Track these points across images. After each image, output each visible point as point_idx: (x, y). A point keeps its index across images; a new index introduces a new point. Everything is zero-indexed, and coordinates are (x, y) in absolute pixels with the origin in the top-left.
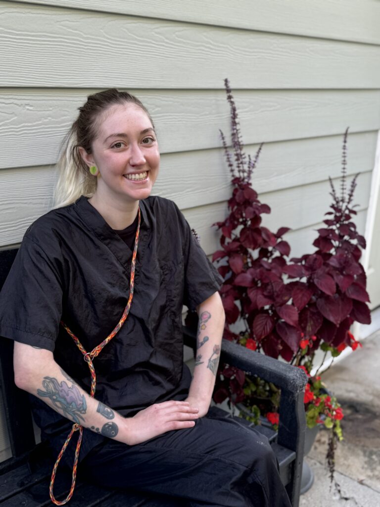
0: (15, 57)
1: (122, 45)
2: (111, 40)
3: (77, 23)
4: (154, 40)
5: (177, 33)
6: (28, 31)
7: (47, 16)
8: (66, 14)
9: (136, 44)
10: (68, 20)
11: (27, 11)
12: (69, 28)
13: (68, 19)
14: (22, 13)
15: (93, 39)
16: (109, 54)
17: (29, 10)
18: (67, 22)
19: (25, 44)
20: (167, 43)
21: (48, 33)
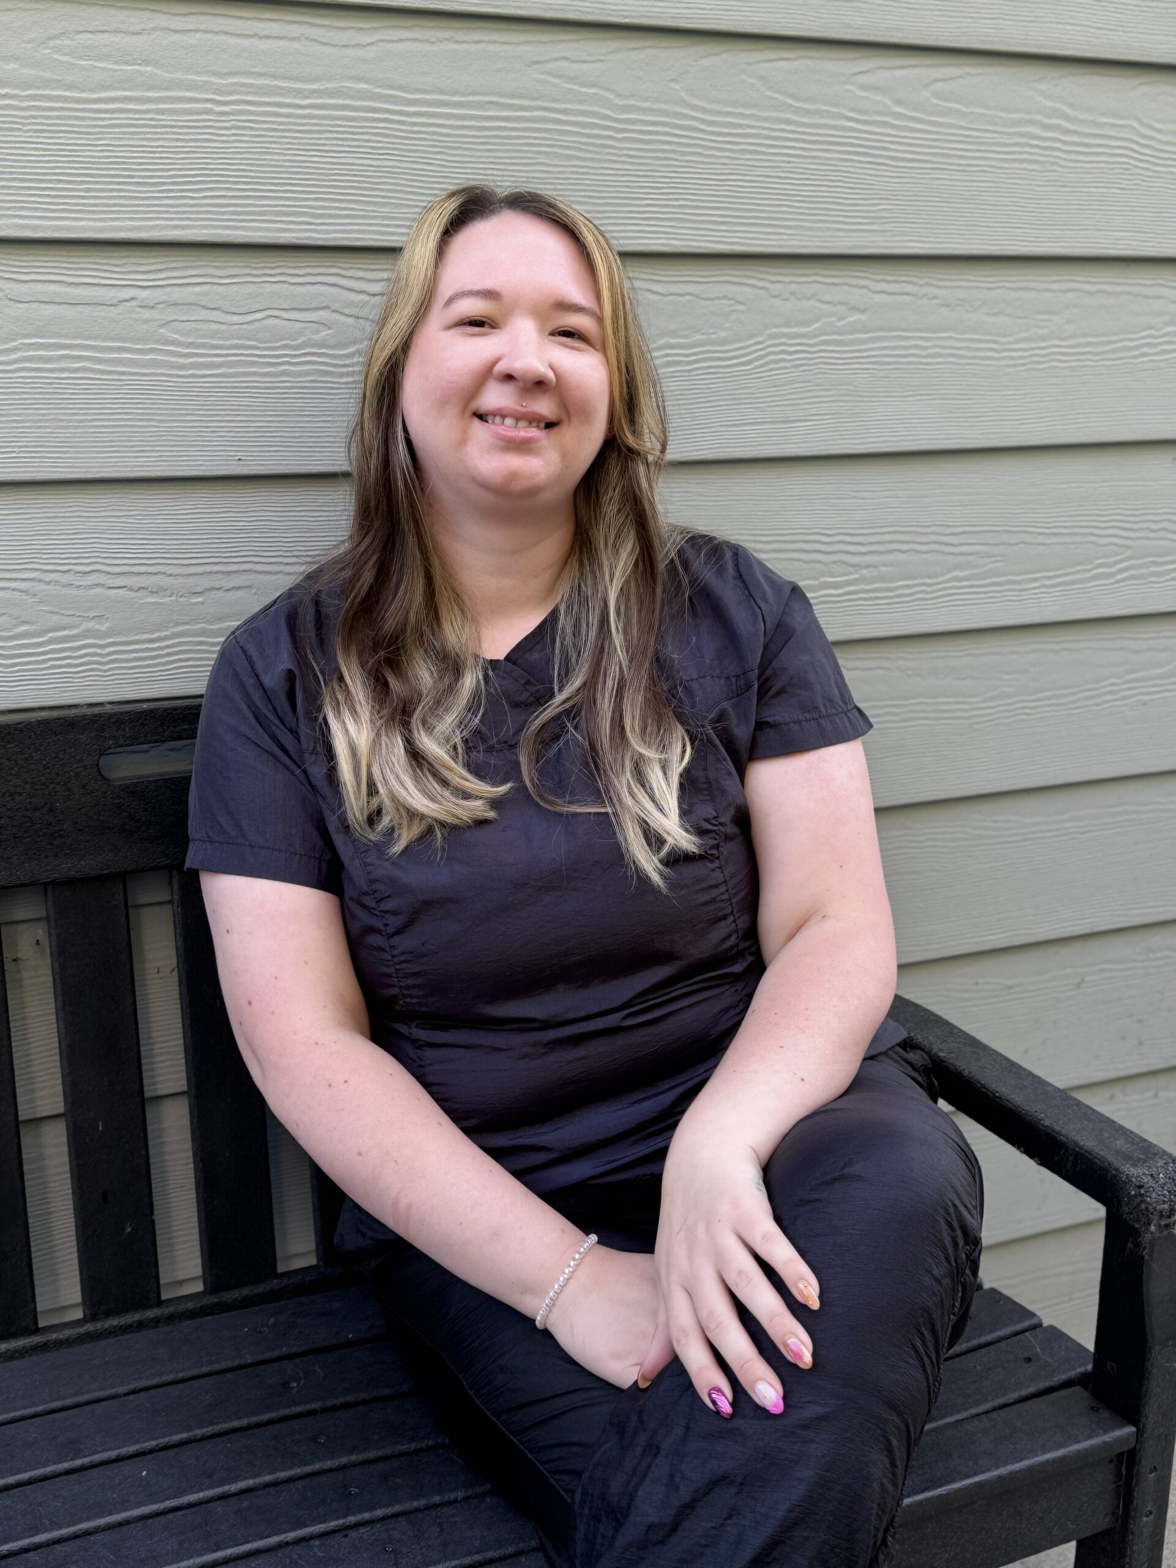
0: (400, 165)
1: (741, 126)
2: (705, 111)
3: (599, 65)
4: (852, 110)
5: (938, 86)
6: (442, 93)
7: (503, 47)
8: (563, 41)
9: (788, 122)
10: (565, 58)
11: (442, 34)
12: (571, 79)
13: (566, 54)
14: (427, 41)
15: (644, 110)
16: (693, 154)
17: (448, 34)
18: (566, 64)
19: (431, 129)
20: (898, 116)
21: (502, 95)
